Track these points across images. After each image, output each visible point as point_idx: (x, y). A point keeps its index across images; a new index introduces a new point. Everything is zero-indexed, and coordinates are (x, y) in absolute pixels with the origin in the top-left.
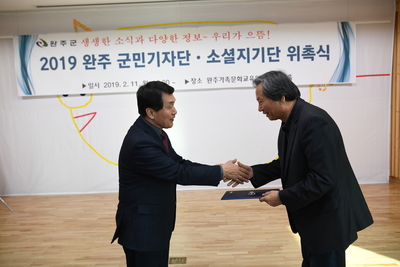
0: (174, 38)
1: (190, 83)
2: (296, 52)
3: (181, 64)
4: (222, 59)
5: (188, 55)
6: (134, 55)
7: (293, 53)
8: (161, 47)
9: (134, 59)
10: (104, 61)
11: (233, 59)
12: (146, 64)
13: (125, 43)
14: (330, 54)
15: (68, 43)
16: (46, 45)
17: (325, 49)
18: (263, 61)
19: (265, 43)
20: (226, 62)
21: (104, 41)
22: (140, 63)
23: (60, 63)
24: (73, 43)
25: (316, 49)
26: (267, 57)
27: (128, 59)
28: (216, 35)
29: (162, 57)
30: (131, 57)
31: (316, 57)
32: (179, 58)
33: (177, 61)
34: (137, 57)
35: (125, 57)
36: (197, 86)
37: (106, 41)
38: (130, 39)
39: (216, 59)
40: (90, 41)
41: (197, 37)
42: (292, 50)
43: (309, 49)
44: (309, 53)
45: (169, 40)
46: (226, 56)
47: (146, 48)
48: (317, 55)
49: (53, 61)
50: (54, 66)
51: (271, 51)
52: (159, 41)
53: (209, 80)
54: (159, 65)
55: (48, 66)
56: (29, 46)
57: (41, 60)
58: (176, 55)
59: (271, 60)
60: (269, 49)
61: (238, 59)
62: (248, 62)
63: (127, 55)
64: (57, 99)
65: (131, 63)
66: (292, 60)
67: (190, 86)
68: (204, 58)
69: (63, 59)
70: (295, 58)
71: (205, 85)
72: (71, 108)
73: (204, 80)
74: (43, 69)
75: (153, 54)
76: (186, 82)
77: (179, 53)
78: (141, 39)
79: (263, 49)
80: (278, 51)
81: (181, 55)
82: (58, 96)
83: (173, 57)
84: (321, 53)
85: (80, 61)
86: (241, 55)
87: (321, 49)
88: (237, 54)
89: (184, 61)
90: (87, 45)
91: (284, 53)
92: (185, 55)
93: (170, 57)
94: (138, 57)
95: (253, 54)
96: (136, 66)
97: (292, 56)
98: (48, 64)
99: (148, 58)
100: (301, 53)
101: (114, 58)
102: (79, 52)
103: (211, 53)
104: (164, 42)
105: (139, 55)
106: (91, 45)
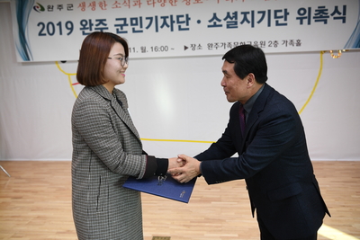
0: (173, 1)
1: (190, 49)
2: (307, 15)
3: (180, 29)
4: (224, 23)
5: (188, 19)
6: (132, 19)
7: (303, 15)
8: (159, 11)
9: (132, 24)
10: (101, 26)
11: (236, 23)
12: (144, 29)
13: (123, 6)
14: (347, 16)
15: (65, 7)
16: (43, 9)
17: (341, 10)
18: (269, 25)
19: (272, 5)
20: (228, 27)
21: (101, 4)
22: (137, 28)
23: (57, 28)
24: (70, 7)
25: (331, 11)
26: (273, 21)
27: (125, 24)
29: (161, 22)
30: (128, 22)
31: (330, 20)
32: (178, 22)
33: (176, 26)
34: (134, 22)
35: (122, 22)
36: (197, 52)
37: (103, 5)
38: (127, 2)
39: (218, 23)
40: (87, 5)
41: (199, 1)
42: (302, 12)
43: (322, 10)
44: (322, 15)
45: (167, 4)
46: (229, 20)
47: (144, 12)
48: (331, 18)
49: (51, 26)
50: (51, 32)
51: (279, 14)
52: (158, 5)
53: (210, 46)
54: (157, 31)
55: (45, 31)
57: (39, 25)
58: (175, 19)
59: (277, 24)
60: (276, 12)
61: (242, 23)
62: (253, 26)
63: (125, 19)
64: (55, 65)
65: (129, 28)
66: (301, 23)
67: (189, 52)
68: (205, 22)
69: (60, 24)
70: (305, 21)
71: (205, 51)
72: (69, 75)
73: (205, 46)
74: (40, 34)
75: (151, 19)
76: (186, 48)
77: (178, 17)
78: (139, 3)
79: (269, 11)
80: (286, 13)
81: (181, 19)
82: (56, 62)
83: (172, 22)
84: (337, 15)
85: (77, 26)
86: (245, 19)
87: (336, 10)
88: (240, 17)
89: (183, 26)
90: (83, 9)
91: (293, 15)
92: (184, 19)
93: (168, 21)
94: (136, 21)
95: (258, 18)
96: (134, 31)
97: (301, 20)
98: (46, 29)
99: (146, 23)
100: (313, 15)
101: (111, 23)
102: (76, 17)
103: (212, 16)
104: (163, 5)
105: (136, 19)
106: (88, 9)
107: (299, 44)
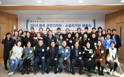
0: (58, 21)
3: (60, 27)
4: (68, 26)
5: (61, 25)
8: (56, 23)
10: (44, 26)
14: (91, 26)
15: (36, 22)
16: (32, 22)
19: (77, 23)
22: (51, 26)
23: (35, 26)
24: (38, 22)
25: (88, 25)
26: (78, 26)
28: (67, 21)
29: (56, 25)
37: (44, 22)
38: (49, 21)
41: (63, 22)
42: (83, 25)
43: (87, 25)
49: (33, 25)
54: (55, 27)
56: (28, 22)
57: (31, 25)
58: (59, 25)
62: (74, 27)
65: (49, 26)
66: (83, 27)
68: (65, 26)
69: (35, 25)
75: (54, 25)
78: (52, 22)
80: (80, 25)
86: (72, 26)
87: (89, 25)
88: (72, 25)
94: (51, 25)
95: (75, 25)
101: (46, 25)
102: (39, 24)
106: (41, 22)
107: (83, 31)
